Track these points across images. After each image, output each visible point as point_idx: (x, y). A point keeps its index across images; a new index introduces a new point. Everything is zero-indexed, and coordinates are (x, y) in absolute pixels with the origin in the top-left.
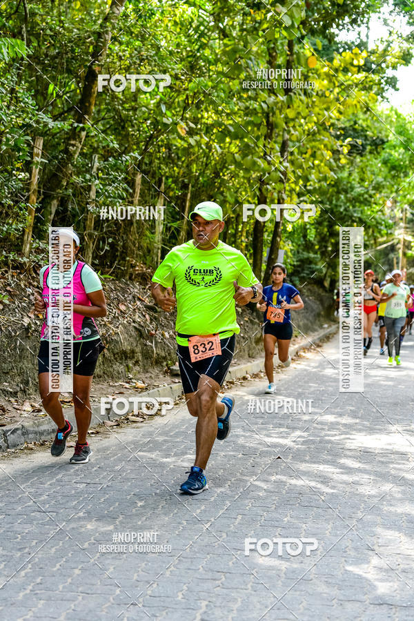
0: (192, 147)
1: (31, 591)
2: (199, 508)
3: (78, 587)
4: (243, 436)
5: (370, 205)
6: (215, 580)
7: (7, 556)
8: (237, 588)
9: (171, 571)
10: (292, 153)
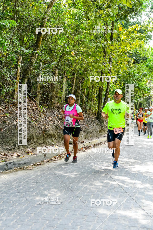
0: (77, 60)
1: (16, 221)
2: (77, 192)
3: (33, 220)
4: (94, 166)
6: (83, 218)
7: (7, 209)
8: (91, 222)
9: (67, 215)
10: (113, 63)
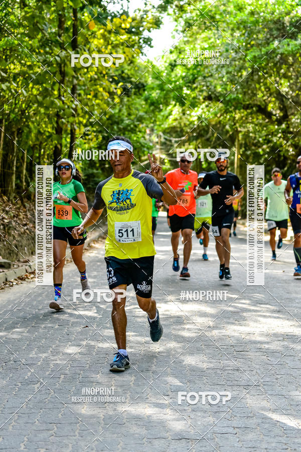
0: (4, 91)
5: (135, 133)
6: (48, 430)
8: (67, 436)
9: (13, 426)
10: (80, 95)
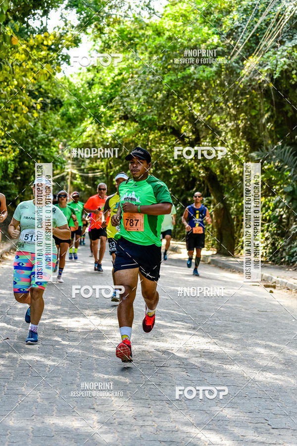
5: (50, 148)
